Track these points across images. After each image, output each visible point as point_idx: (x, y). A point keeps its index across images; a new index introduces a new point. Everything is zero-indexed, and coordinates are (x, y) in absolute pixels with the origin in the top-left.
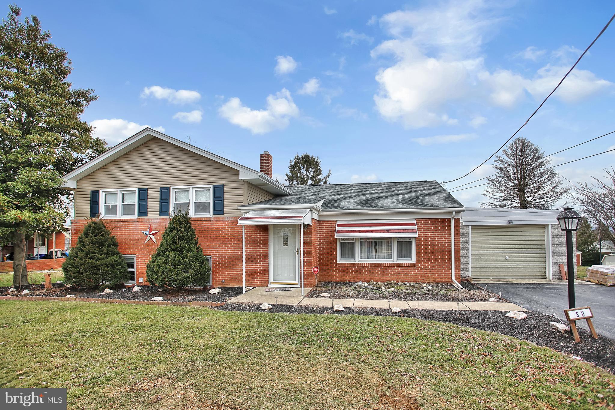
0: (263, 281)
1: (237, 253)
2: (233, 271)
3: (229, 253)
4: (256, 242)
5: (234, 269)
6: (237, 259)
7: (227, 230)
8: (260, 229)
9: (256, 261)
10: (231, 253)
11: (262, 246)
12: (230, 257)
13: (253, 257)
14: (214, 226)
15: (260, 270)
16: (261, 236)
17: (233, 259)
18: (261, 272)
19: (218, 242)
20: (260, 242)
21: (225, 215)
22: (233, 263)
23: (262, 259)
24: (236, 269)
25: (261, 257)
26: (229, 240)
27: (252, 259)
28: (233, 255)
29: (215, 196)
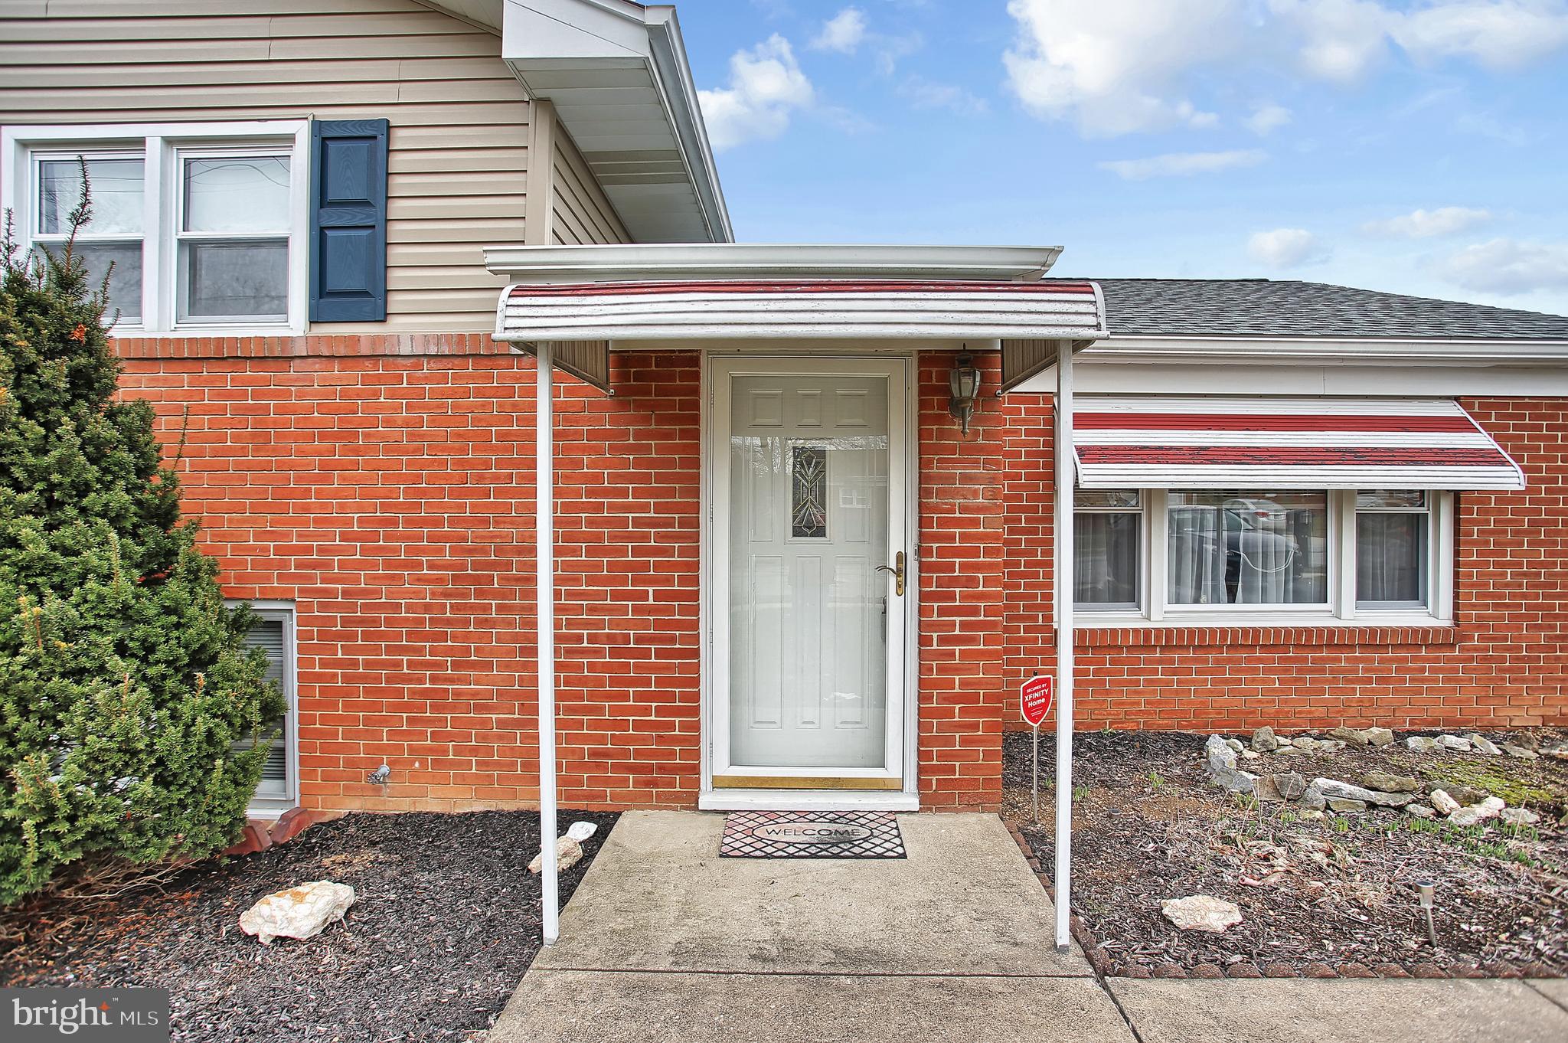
0: (662, 769)
1: (476, 580)
2: (453, 708)
3: (420, 580)
4: (612, 507)
5: (457, 694)
6: (479, 623)
7: (407, 423)
8: (646, 420)
9: (610, 638)
10: (439, 580)
11: (660, 537)
12: (427, 608)
13: (592, 610)
14: (316, 395)
15: (639, 696)
16: (652, 463)
17: (449, 622)
18: (647, 711)
19: (342, 508)
20: (645, 508)
21: (395, 325)
22: (449, 651)
23: (658, 624)
24: (475, 694)
25: (651, 610)
26: (423, 493)
27: (587, 624)
28: (447, 595)
29: (322, 197)
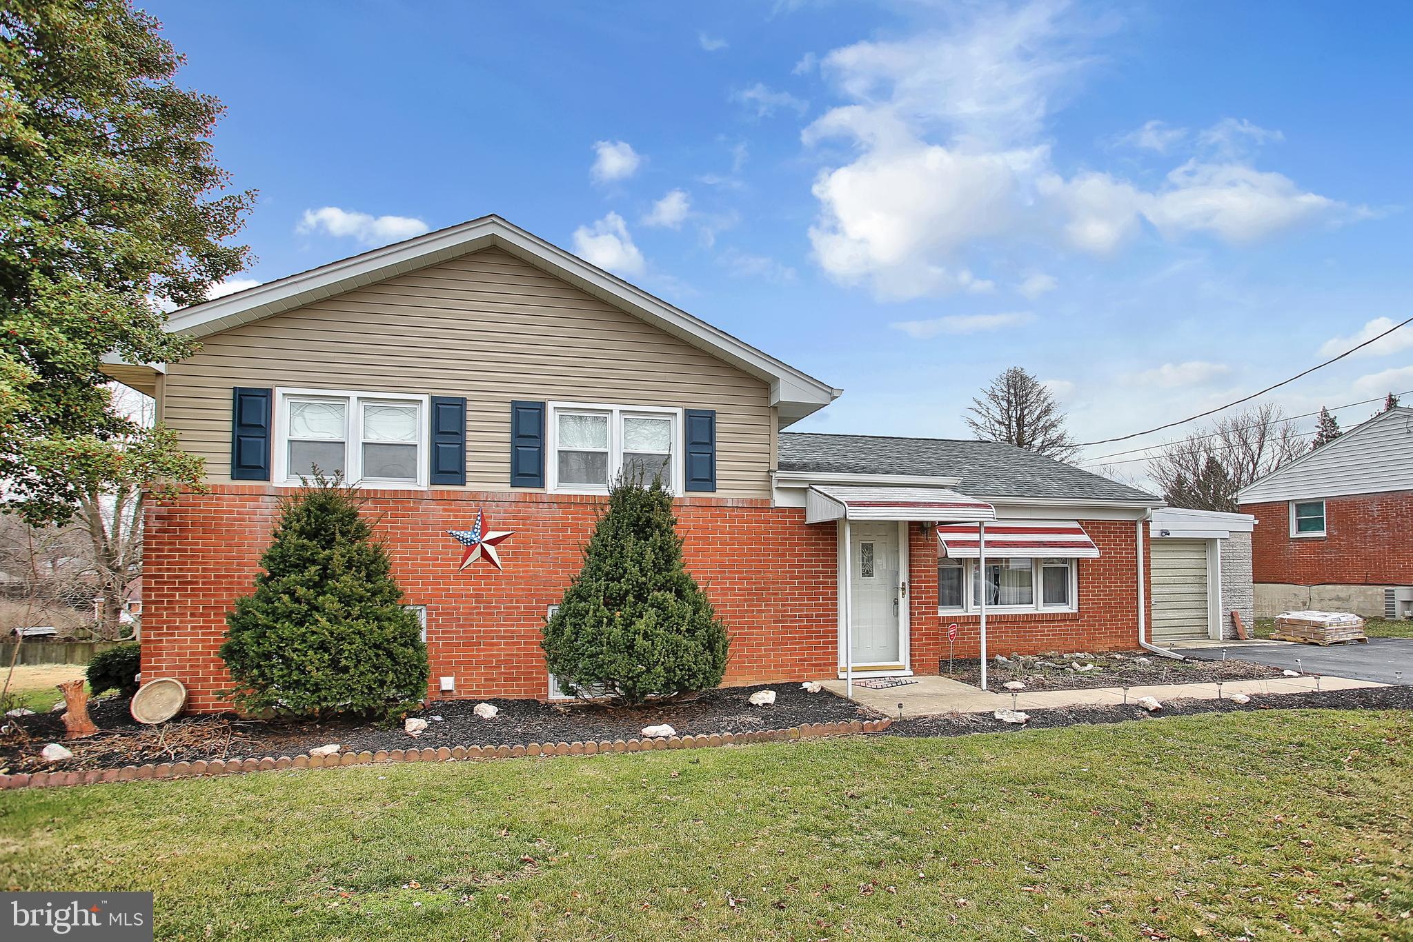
0: (824, 664)
1: (756, 594)
2: (747, 645)
3: (735, 595)
4: (806, 566)
5: (749, 639)
6: (758, 611)
8: (818, 534)
9: (807, 616)
10: (743, 595)
11: (824, 577)
12: (738, 606)
13: (800, 605)
15: (817, 637)
16: (820, 550)
17: (746, 611)
18: (819, 643)
19: (704, 567)
20: (818, 566)
21: (719, 493)
22: (746, 623)
23: (824, 610)
24: (756, 639)
25: (821, 605)
26: (735, 561)
27: (798, 611)
28: (745, 600)
29: (690, 441)
